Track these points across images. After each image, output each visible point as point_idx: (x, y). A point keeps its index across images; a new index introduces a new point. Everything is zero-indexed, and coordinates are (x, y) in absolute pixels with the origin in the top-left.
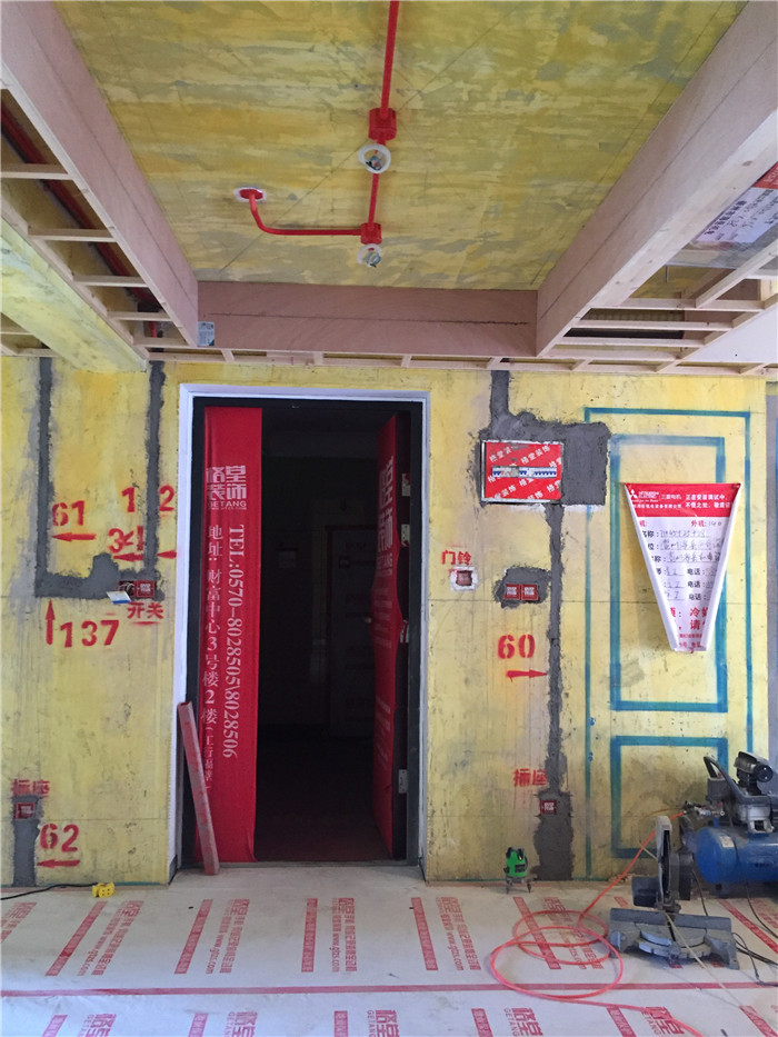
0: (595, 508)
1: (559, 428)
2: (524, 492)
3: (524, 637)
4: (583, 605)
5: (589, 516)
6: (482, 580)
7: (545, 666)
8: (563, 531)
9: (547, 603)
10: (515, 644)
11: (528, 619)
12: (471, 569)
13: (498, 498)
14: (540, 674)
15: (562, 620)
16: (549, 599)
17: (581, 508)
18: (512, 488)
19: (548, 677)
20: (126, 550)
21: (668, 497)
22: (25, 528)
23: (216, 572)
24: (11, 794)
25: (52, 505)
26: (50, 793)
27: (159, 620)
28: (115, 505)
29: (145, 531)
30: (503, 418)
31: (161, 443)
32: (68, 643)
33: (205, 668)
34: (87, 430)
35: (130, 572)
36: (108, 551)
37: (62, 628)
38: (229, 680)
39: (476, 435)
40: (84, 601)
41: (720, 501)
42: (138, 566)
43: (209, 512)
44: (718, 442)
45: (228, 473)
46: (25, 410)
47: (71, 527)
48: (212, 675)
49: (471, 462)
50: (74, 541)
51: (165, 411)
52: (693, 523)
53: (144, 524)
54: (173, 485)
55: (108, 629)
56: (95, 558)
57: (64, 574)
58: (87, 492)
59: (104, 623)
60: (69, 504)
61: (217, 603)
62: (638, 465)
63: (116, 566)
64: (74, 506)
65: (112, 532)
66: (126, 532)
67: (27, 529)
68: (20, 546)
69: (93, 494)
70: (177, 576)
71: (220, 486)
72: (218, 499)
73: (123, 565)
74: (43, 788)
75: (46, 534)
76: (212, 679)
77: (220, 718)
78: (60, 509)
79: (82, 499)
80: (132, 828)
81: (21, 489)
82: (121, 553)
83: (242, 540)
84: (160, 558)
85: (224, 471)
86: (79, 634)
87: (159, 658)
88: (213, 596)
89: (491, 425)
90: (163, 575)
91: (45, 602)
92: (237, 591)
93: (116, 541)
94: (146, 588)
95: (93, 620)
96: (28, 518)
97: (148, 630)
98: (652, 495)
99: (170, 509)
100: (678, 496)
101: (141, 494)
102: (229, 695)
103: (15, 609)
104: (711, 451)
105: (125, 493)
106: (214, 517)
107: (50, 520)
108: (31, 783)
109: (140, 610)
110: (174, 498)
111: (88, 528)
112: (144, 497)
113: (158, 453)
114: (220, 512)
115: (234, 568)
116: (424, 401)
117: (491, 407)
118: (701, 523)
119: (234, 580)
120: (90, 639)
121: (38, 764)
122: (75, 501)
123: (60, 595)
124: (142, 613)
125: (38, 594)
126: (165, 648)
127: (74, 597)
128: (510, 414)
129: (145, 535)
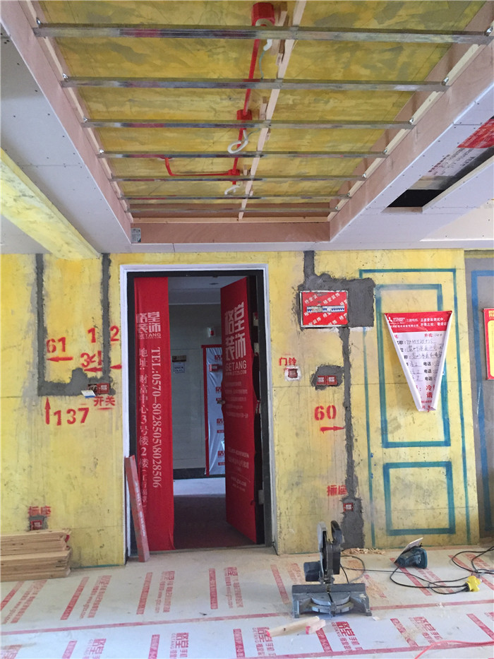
0: (368, 329)
1: (345, 283)
2: (326, 321)
3: (329, 407)
4: (363, 386)
5: (364, 333)
6: (304, 374)
7: (343, 424)
8: (350, 343)
9: (342, 386)
10: (324, 411)
11: (331, 396)
12: (297, 368)
13: (310, 325)
14: (340, 428)
15: (352, 395)
16: (343, 383)
17: (360, 329)
18: (319, 319)
19: (345, 430)
20: (92, 366)
21: (411, 320)
22: (30, 354)
23: (144, 376)
24: (28, 515)
25: (46, 340)
26: (52, 514)
27: (112, 406)
28: (84, 339)
29: (102, 354)
30: (312, 277)
31: (110, 301)
32: (59, 423)
33: (140, 434)
34: (65, 295)
35: (94, 379)
36: (81, 367)
37: (55, 414)
38: (155, 441)
39: (296, 288)
40: (67, 397)
41: (441, 322)
42: (99, 374)
43: (139, 340)
44: (438, 287)
45: (149, 316)
46: (28, 284)
47: (58, 353)
48: (145, 438)
49: (294, 304)
50: (60, 362)
51: (111, 282)
52: (426, 335)
53: (101, 349)
54: (118, 325)
55: (82, 413)
56: (73, 371)
57: (55, 382)
58: (67, 331)
59: (80, 410)
60: (56, 339)
61: (146, 395)
62: (392, 302)
63: (86, 375)
64: (60, 340)
65: (82, 355)
66: (91, 355)
67: (32, 355)
68: (28, 366)
69: (70, 333)
70: (122, 379)
71: (145, 325)
72: (144, 332)
73: (90, 374)
74: (47, 511)
75: (43, 357)
76: (144, 440)
77: (150, 464)
78: (51, 343)
79: (64, 336)
80: (100, 532)
81: (27, 332)
82: (89, 367)
83: (159, 357)
84: (112, 370)
85: (147, 316)
86: (65, 417)
87: (114, 428)
88: (143, 391)
89: (305, 282)
90: (114, 379)
91: (44, 399)
92: (157, 386)
93: (85, 360)
94: (104, 388)
95: (73, 408)
96: (32, 349)
97: (106, 413)
98: (401, 320)
99: (117, 340)
100: (416, 320)
101: (99, 331)
102: (155, 450)
103: (26, 404)
104: (434, 293)
105: (89, 331)
106: (142, 344)
107: (46, 350)
108: (40, 508)
109: (101, 401)
110: (119, 333)
111: (68, 353)
112: (101, 334)
113: (109, 307)
114: (145, 340)
115: (155, 373)
116: (264, 269)
117: (304, 271)
118: (430, 335)
119: (155, 381)
120: (72, 420)
121: (44, 496)
122: (60, 337)
123: (53, 394)
124: (102, 403)
125: (40, 394)
126: (117, 423)
127: (61, 395)
128: (316, 275)
129: (102, 356)
